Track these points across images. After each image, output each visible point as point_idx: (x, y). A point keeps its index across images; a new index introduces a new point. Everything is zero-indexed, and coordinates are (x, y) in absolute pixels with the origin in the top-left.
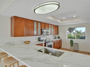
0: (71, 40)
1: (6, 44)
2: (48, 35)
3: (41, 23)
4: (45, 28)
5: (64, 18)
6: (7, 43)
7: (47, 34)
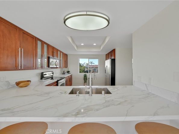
0: (84, 75)
2: (57, 68)
3: (48, 45)
4: (53, 56)
5: (82, 44)
7: (55, 66)
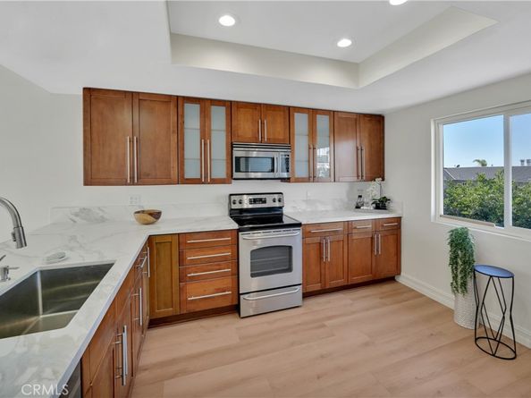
1: (77, 215)
3: (231, 107)
6: (77, 210)
